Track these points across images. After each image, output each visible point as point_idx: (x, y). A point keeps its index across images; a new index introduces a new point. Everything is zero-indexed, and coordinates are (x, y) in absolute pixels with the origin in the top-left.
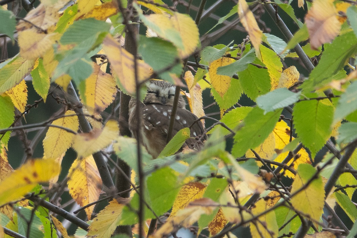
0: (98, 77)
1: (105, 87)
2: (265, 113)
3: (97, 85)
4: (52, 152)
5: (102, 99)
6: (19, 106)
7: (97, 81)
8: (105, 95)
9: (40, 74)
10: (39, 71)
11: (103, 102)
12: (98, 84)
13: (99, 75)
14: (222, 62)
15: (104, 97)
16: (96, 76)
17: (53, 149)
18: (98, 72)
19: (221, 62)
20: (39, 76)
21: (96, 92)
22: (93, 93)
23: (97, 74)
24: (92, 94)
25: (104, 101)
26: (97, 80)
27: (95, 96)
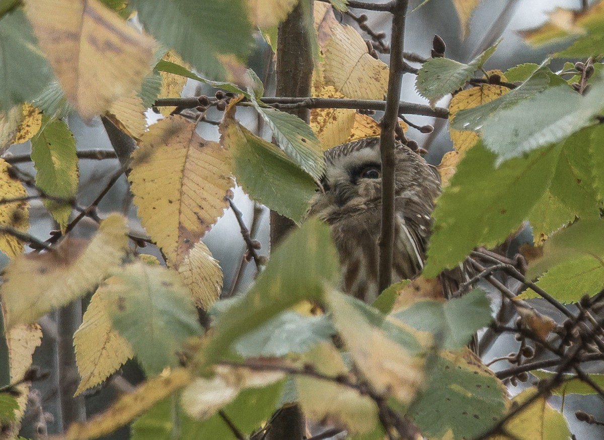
0: (190, 152)
1: (206, 178)
2: (499, 162)
3: (186, 175)
4: (97, 360)
5: (198, 210)
6: (11, 247)
7: (187, 164)
8: (205, 199)
9: (54, 158)
10: (52, 152)
11: (199, 218)
12: (187, 173)
13: (191, 148)
14: (481, 95)
15: (203, 204)
16: (185, 150)
17: (99, 354)
18: (190, 141)
19: (479, 98)
20: (52, 164)
21: (181, 193)
22: (177, 195)
23: (187, 147)
24: (171, 202)
25: (202, 214)
26: (185, 162)
27: (180, 205)
